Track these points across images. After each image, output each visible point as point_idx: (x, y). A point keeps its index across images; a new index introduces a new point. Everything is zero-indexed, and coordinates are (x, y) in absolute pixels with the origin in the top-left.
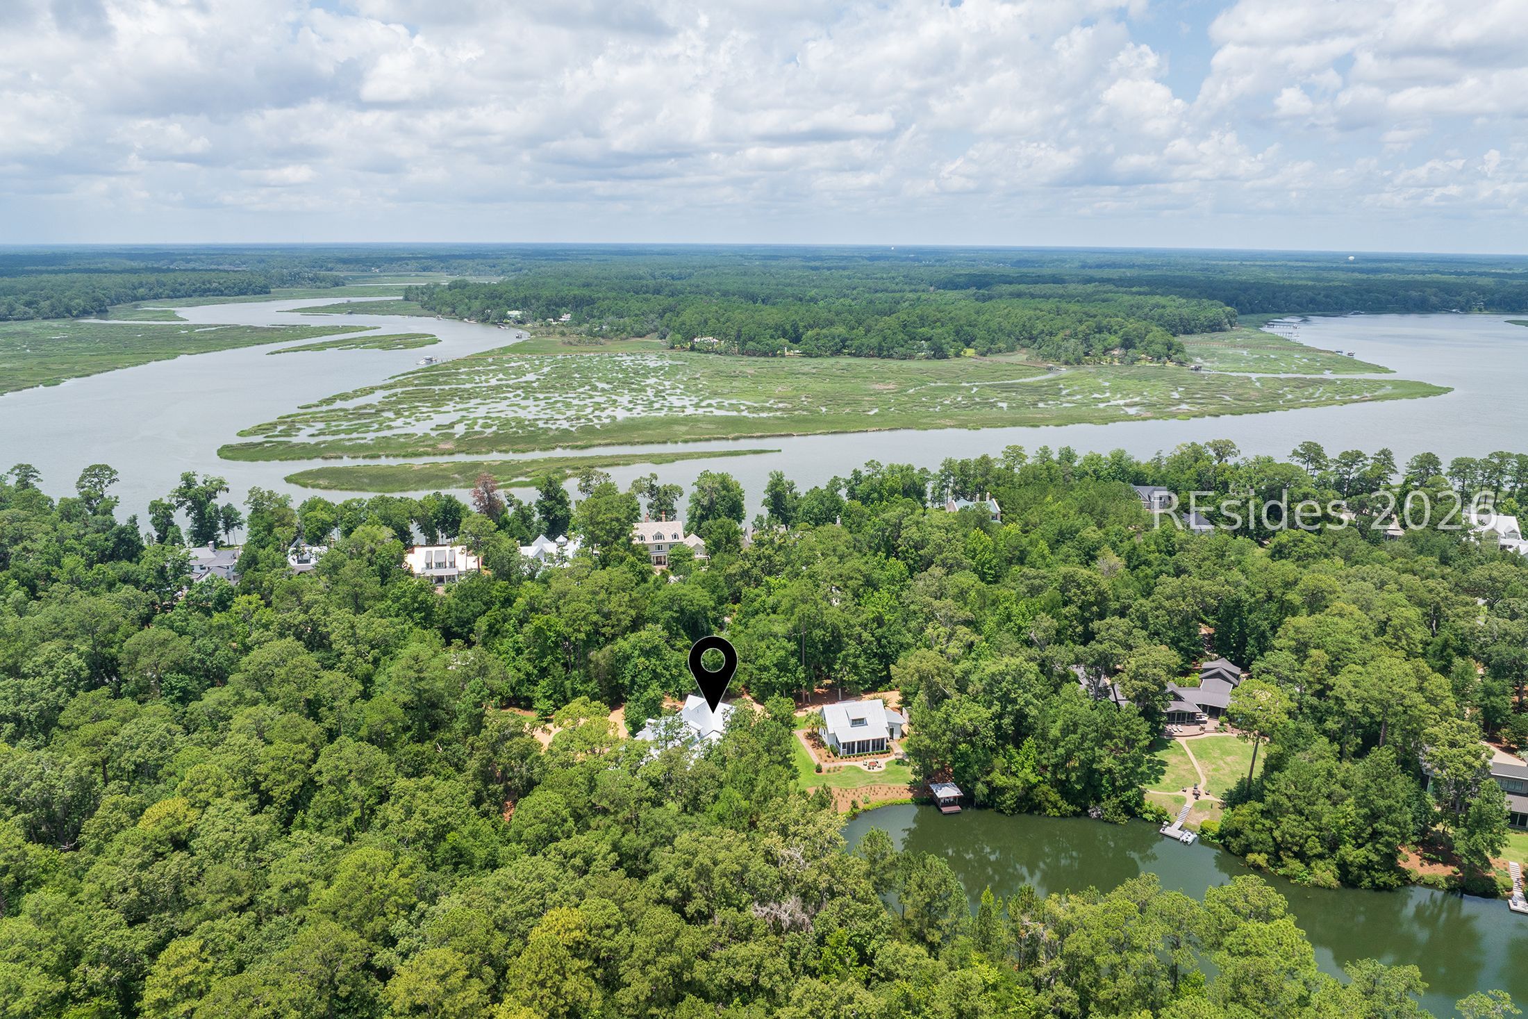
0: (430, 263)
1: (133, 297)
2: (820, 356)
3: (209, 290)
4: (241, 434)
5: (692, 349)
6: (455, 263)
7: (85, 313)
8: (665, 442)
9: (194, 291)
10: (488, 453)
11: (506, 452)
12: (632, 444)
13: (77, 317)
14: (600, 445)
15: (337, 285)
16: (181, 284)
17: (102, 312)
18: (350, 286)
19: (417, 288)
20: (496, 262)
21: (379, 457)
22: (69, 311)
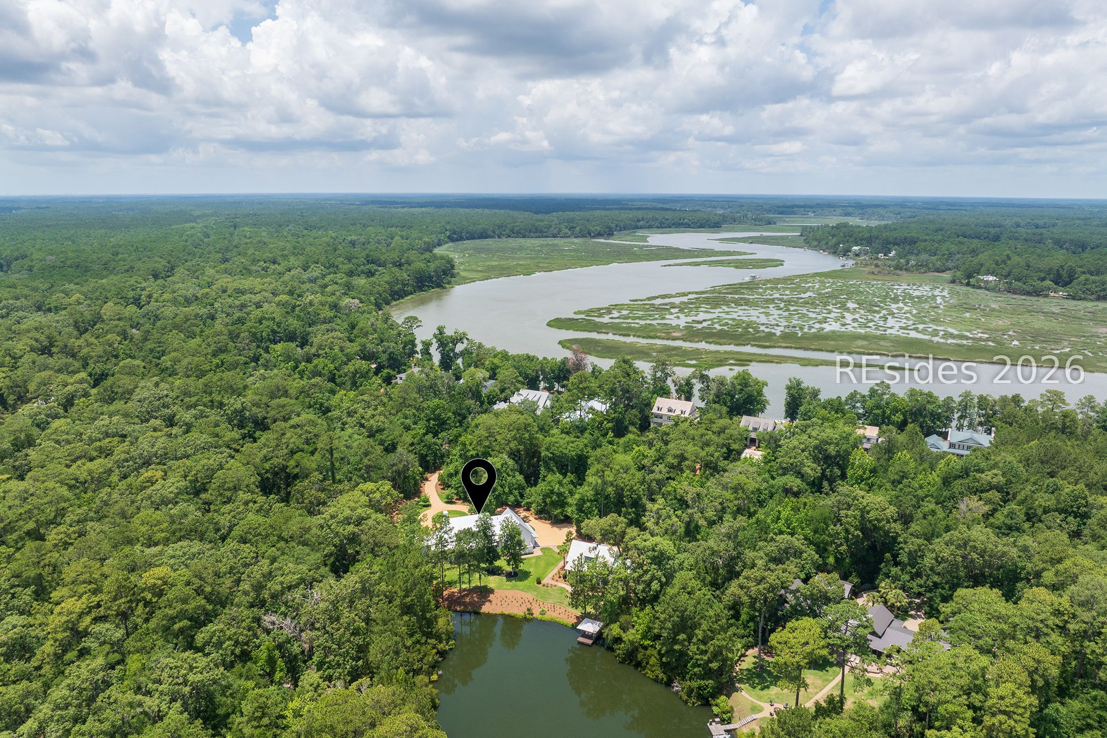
0: (850, 210)
1: (633, 226)
2: (1084, 299)
3: (682, 224)
4: (575, 313)
5: (968, 284)
6: (869, 210)
7: (599, 235)
8: (832, 351)
9: (673, 224)
10: (698, 342)
11: (710, 343)
12: (806, 349)
13: (594, 237)
14: (780, 347)
15: (770, 223)
16: (667, 219)
17: (610, 234)
18: (779, 224)
19: (811, 227)
20: (901, 210)
21: (629, 335)
22: (590, 234)
